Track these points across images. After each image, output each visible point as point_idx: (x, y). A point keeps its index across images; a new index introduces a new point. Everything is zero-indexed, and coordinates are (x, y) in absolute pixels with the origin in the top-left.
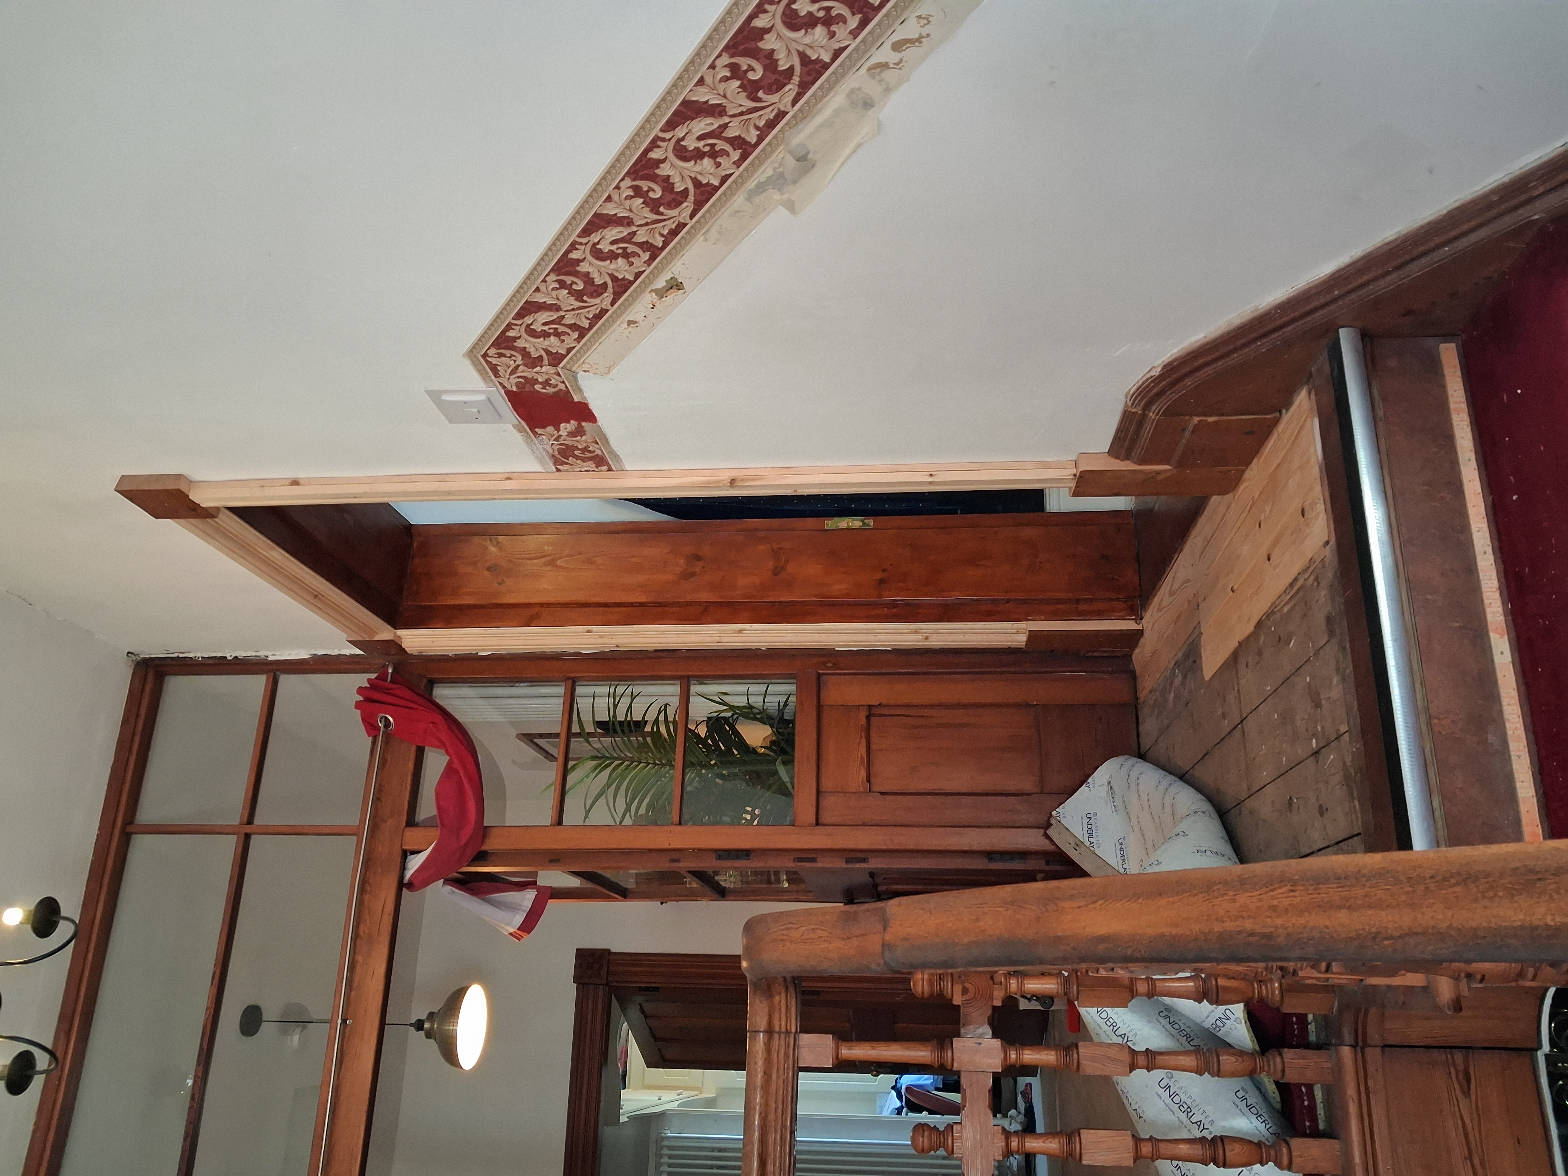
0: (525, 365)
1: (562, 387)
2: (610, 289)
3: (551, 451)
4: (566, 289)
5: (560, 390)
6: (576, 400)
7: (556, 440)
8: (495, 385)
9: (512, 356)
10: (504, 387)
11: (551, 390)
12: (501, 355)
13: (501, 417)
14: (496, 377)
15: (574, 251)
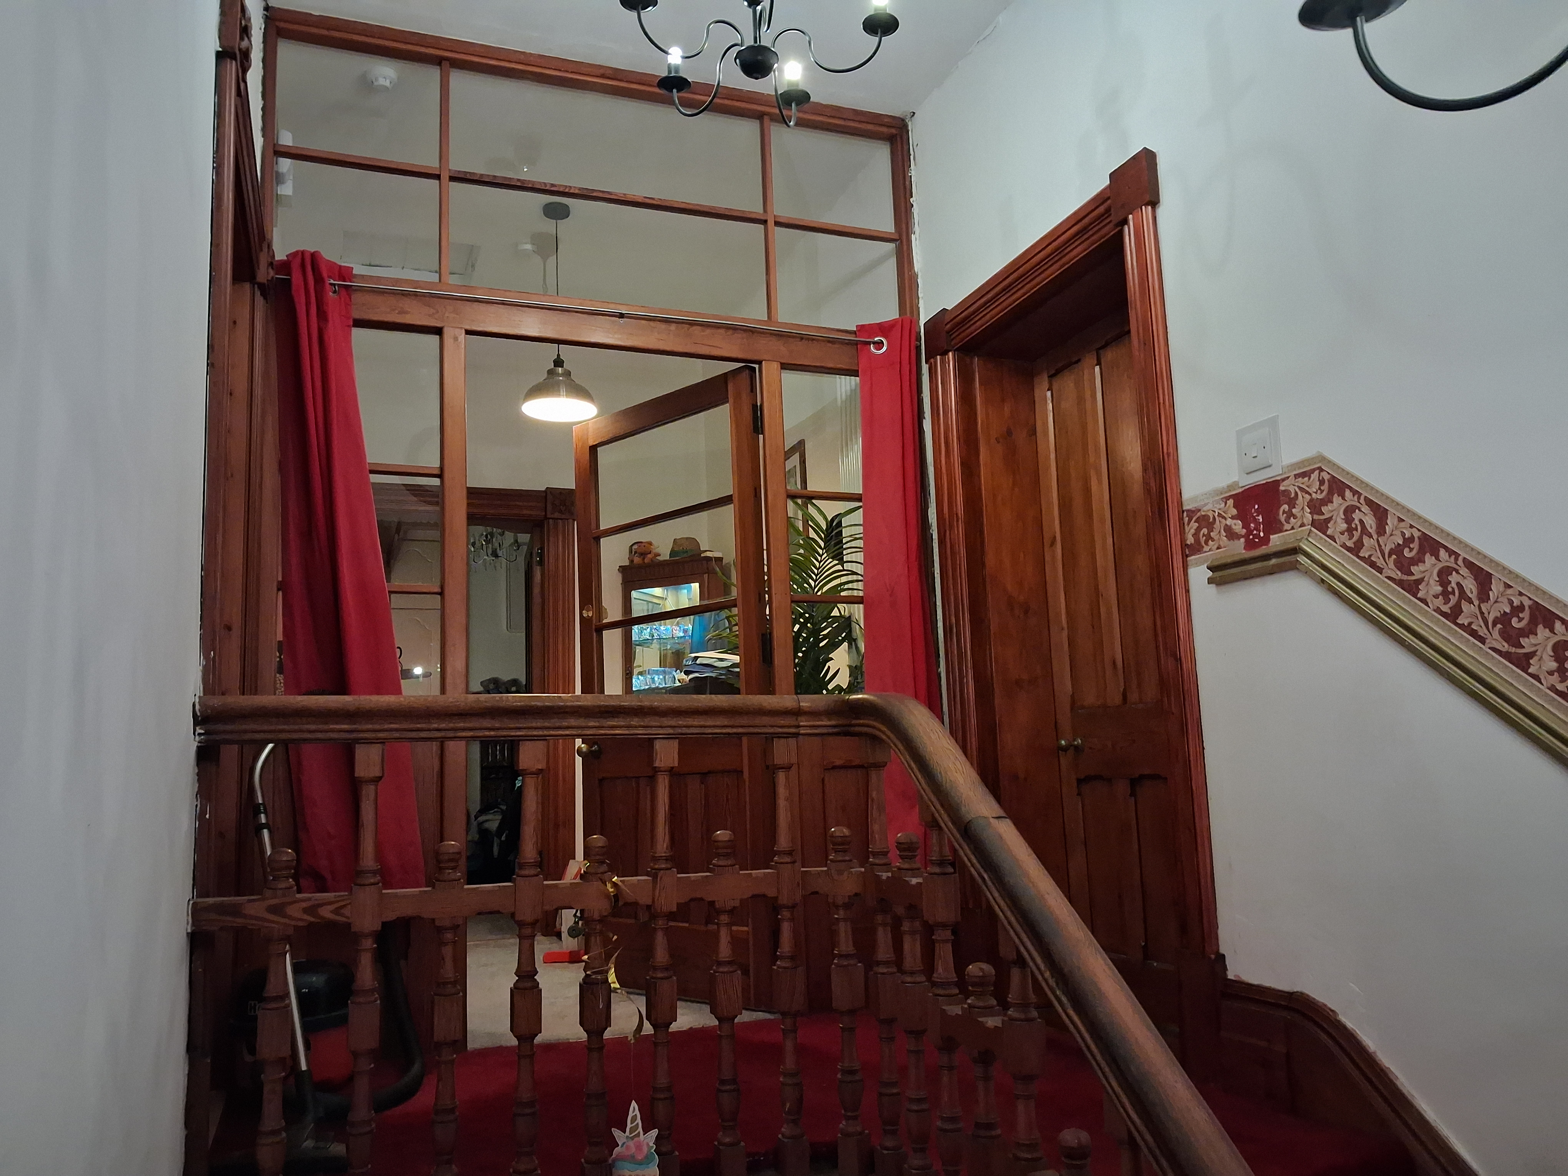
0: (1312, 500)
1: (1287, 526)
2: (1405, 577)
3: (1205, 509)
4: (1403, 542)
5: (1283, 525)
6: (1271, 537)
7: (1220, 515)
8: (1285, 473)
9: (1322, 491)
10: (1283, 480)
11: (1282, 518)
12: (1322, 482)
13: (1247, 474)
14: (1295, 475)
15: (1447, 554)
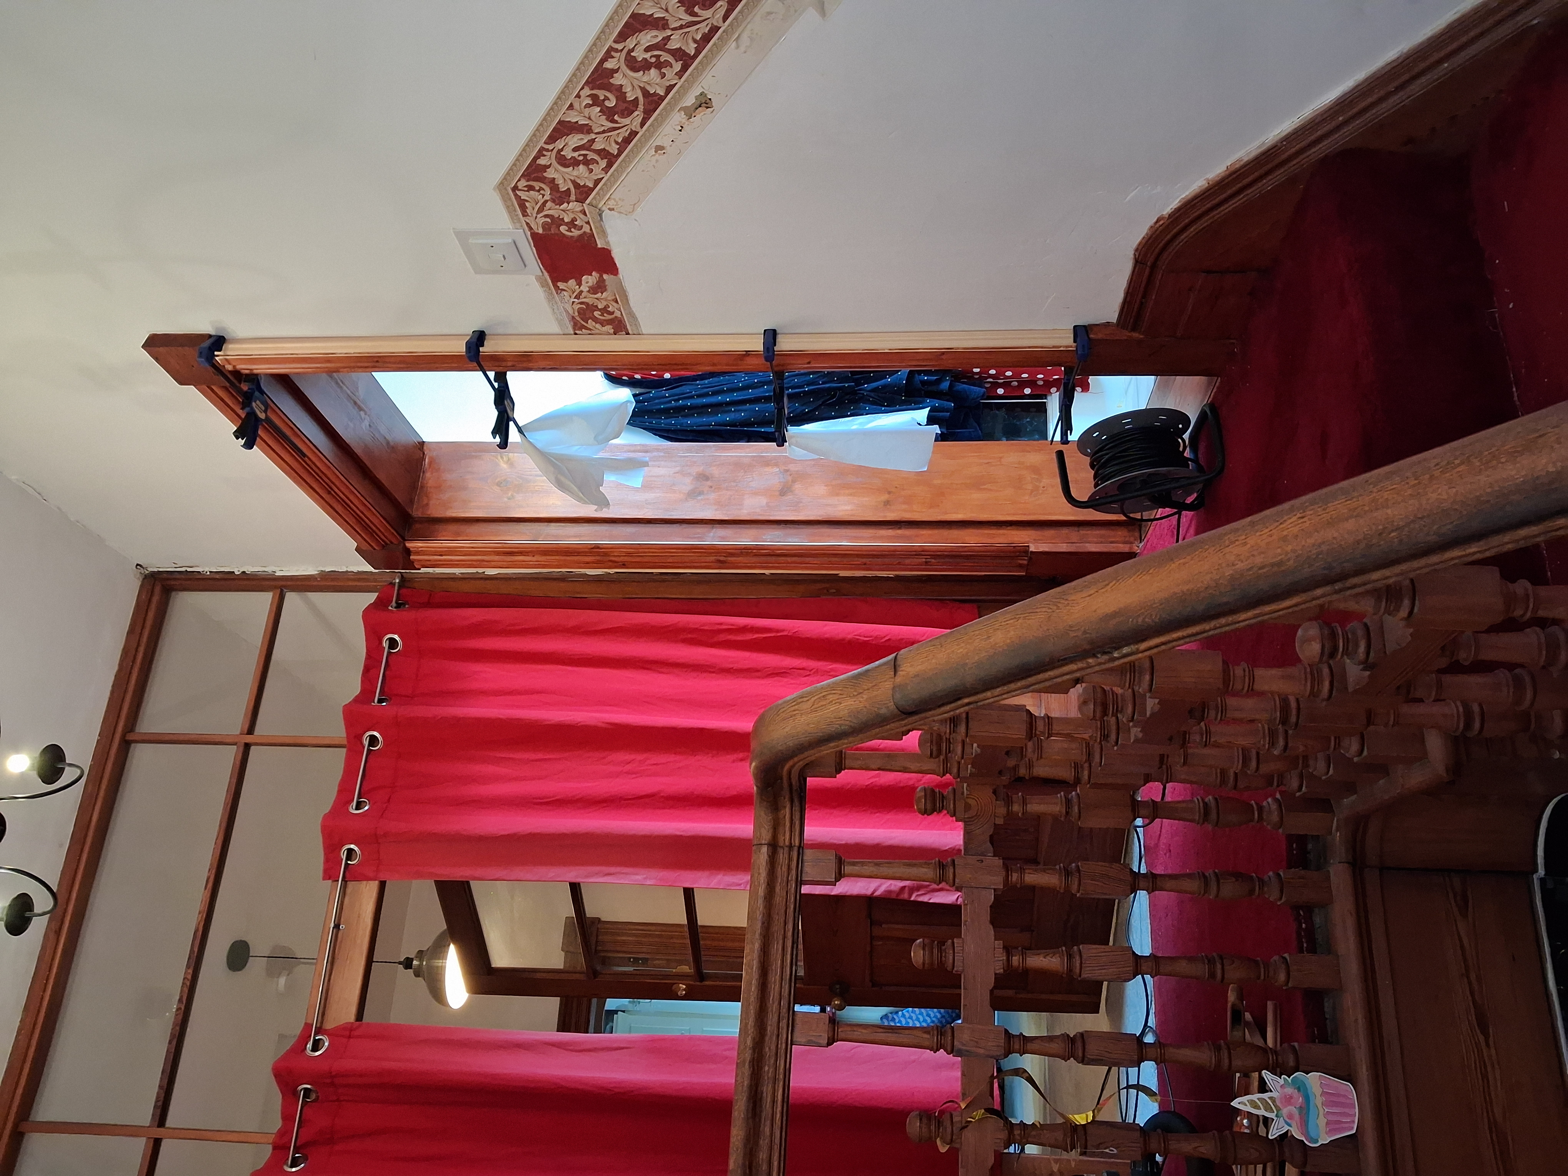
0: (553, 201)
2: (641, 107)
3: (571, 312)
4: (598, 106)
6: (599, 246)
8: (522, 226)
10: (530, 228)
11: (576, 233)
13: (525, 266)
14: (524, 216)
15: (610, 60)
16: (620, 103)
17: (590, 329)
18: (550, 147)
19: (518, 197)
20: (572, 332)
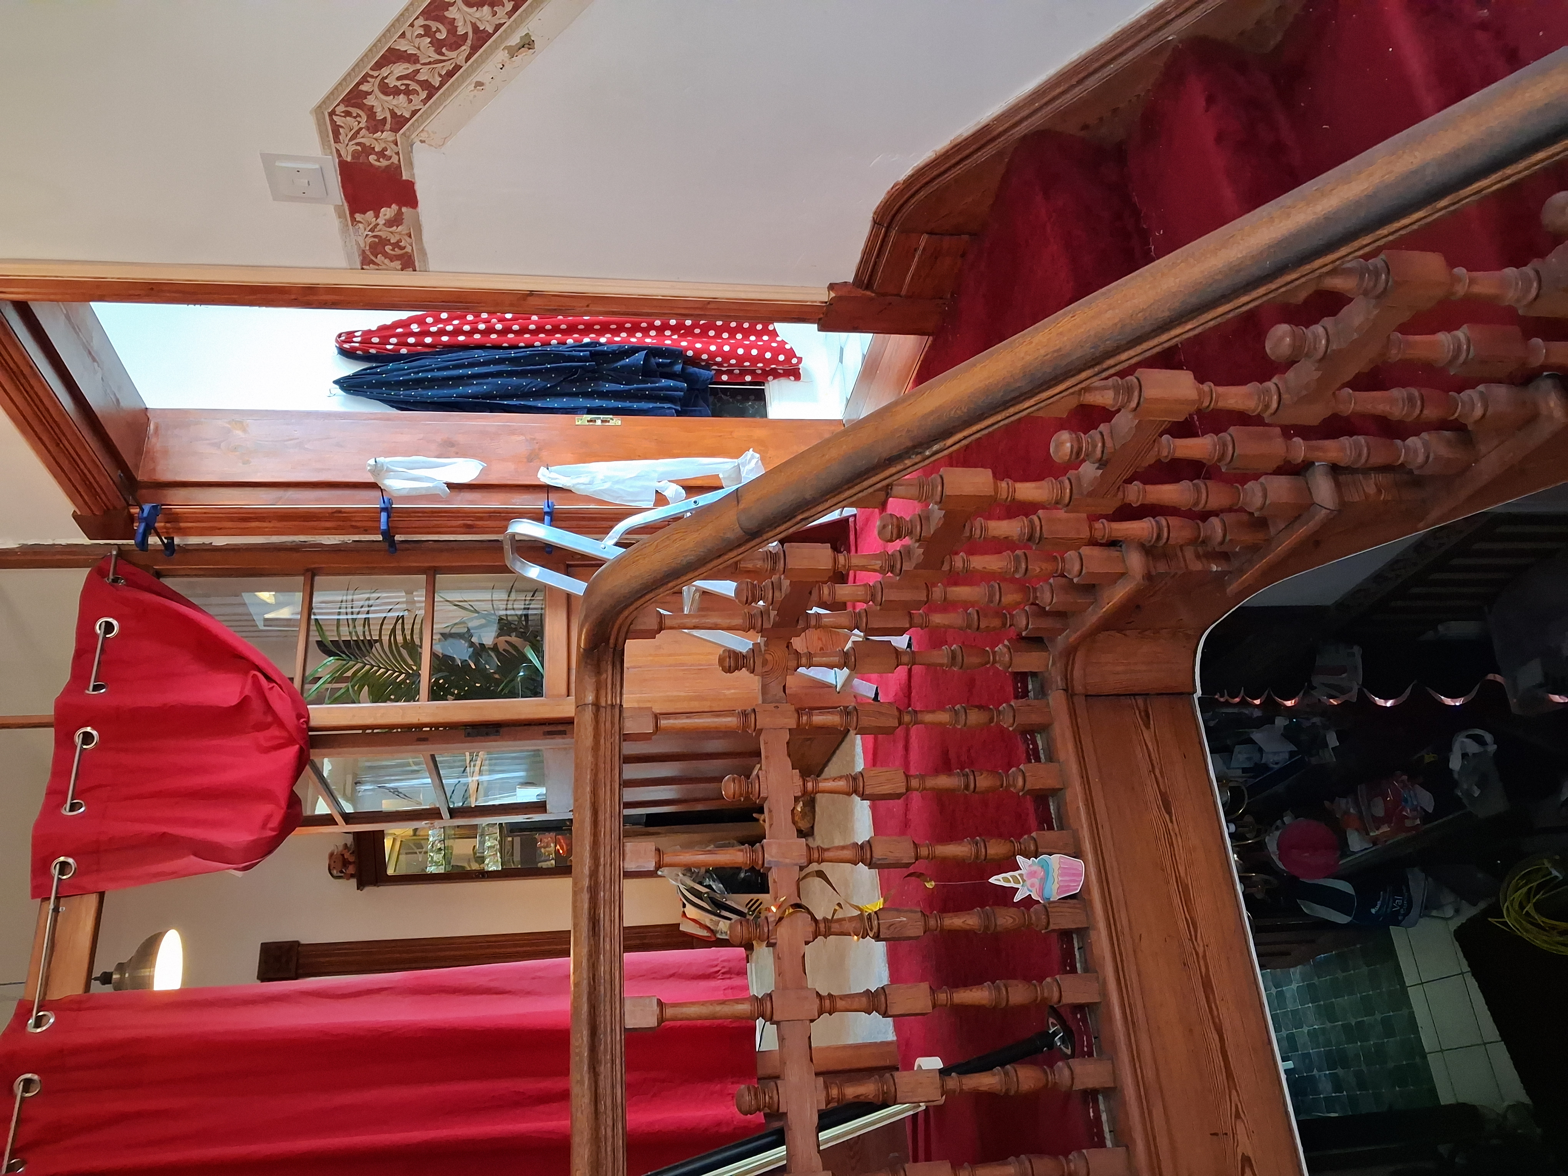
0: (368, 129)
1: (395, 159)
2: (469, 42)
3: (362, 245)
4: (429, 37)
5: (393, 163)
6: (404, 178)
7: (372, 230)
8: (331, 153)
9: (358, 116)
10: (340, 156)
11: (384, 163)
12: (348, 114)
13: (327, 196)
14: (335, 142)
16: (450, 35)
17: (378, 265)
18: (375, 73)
19: (333, 122)
20: (360, 268)
